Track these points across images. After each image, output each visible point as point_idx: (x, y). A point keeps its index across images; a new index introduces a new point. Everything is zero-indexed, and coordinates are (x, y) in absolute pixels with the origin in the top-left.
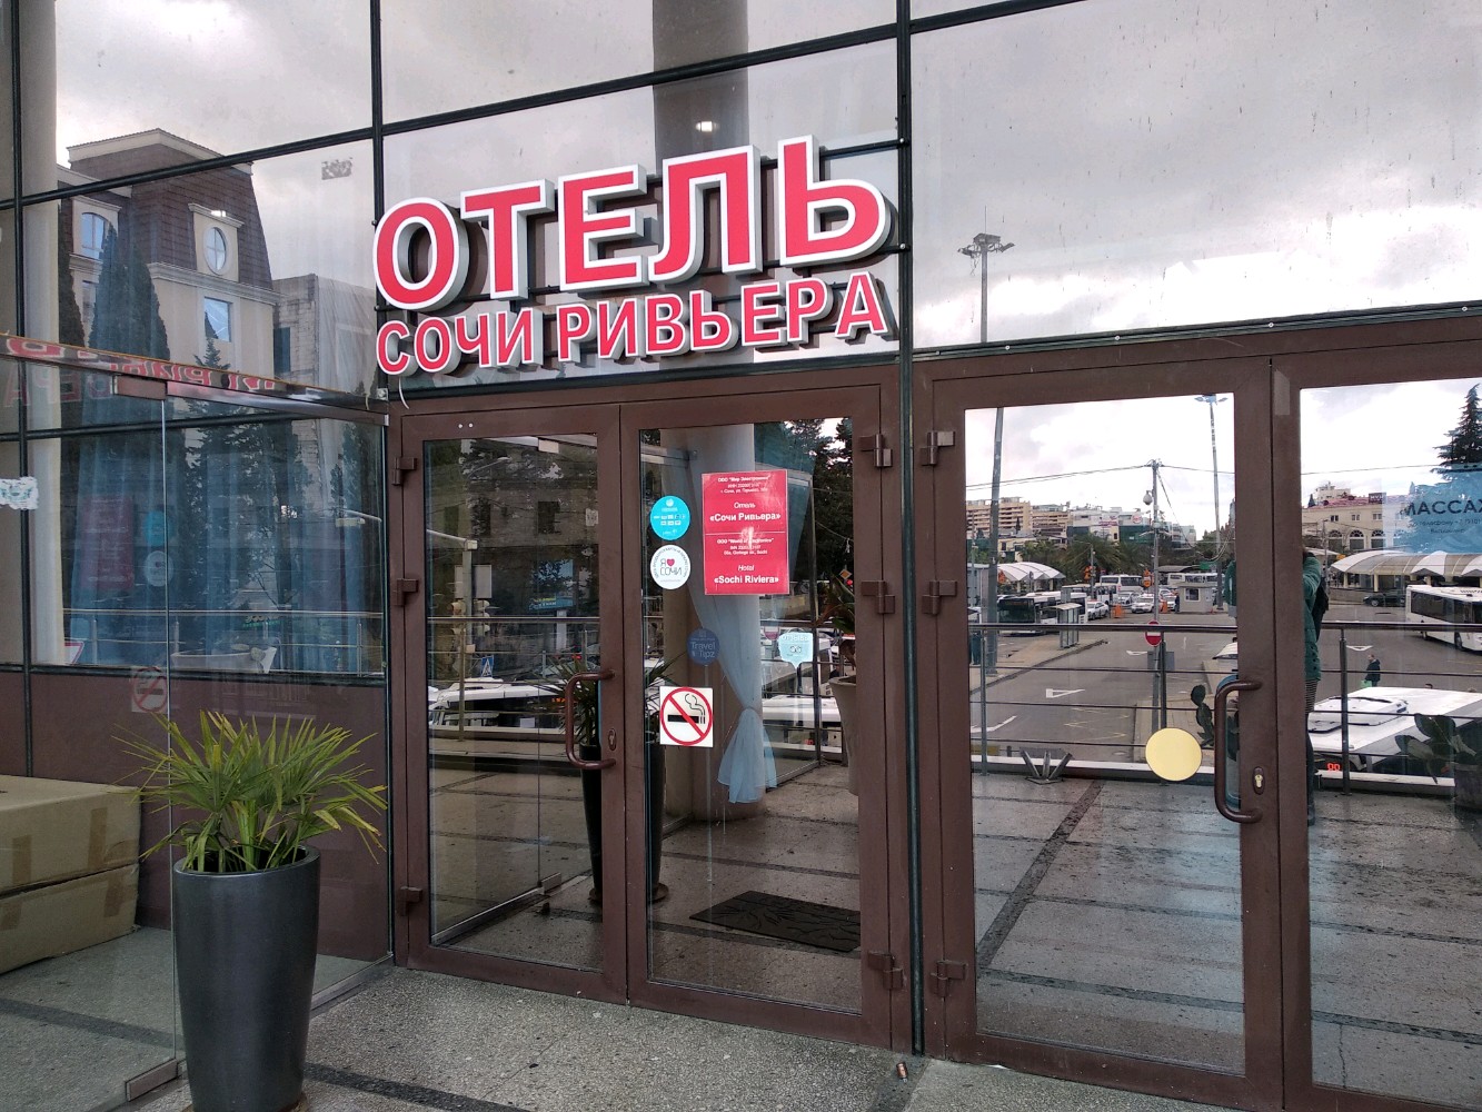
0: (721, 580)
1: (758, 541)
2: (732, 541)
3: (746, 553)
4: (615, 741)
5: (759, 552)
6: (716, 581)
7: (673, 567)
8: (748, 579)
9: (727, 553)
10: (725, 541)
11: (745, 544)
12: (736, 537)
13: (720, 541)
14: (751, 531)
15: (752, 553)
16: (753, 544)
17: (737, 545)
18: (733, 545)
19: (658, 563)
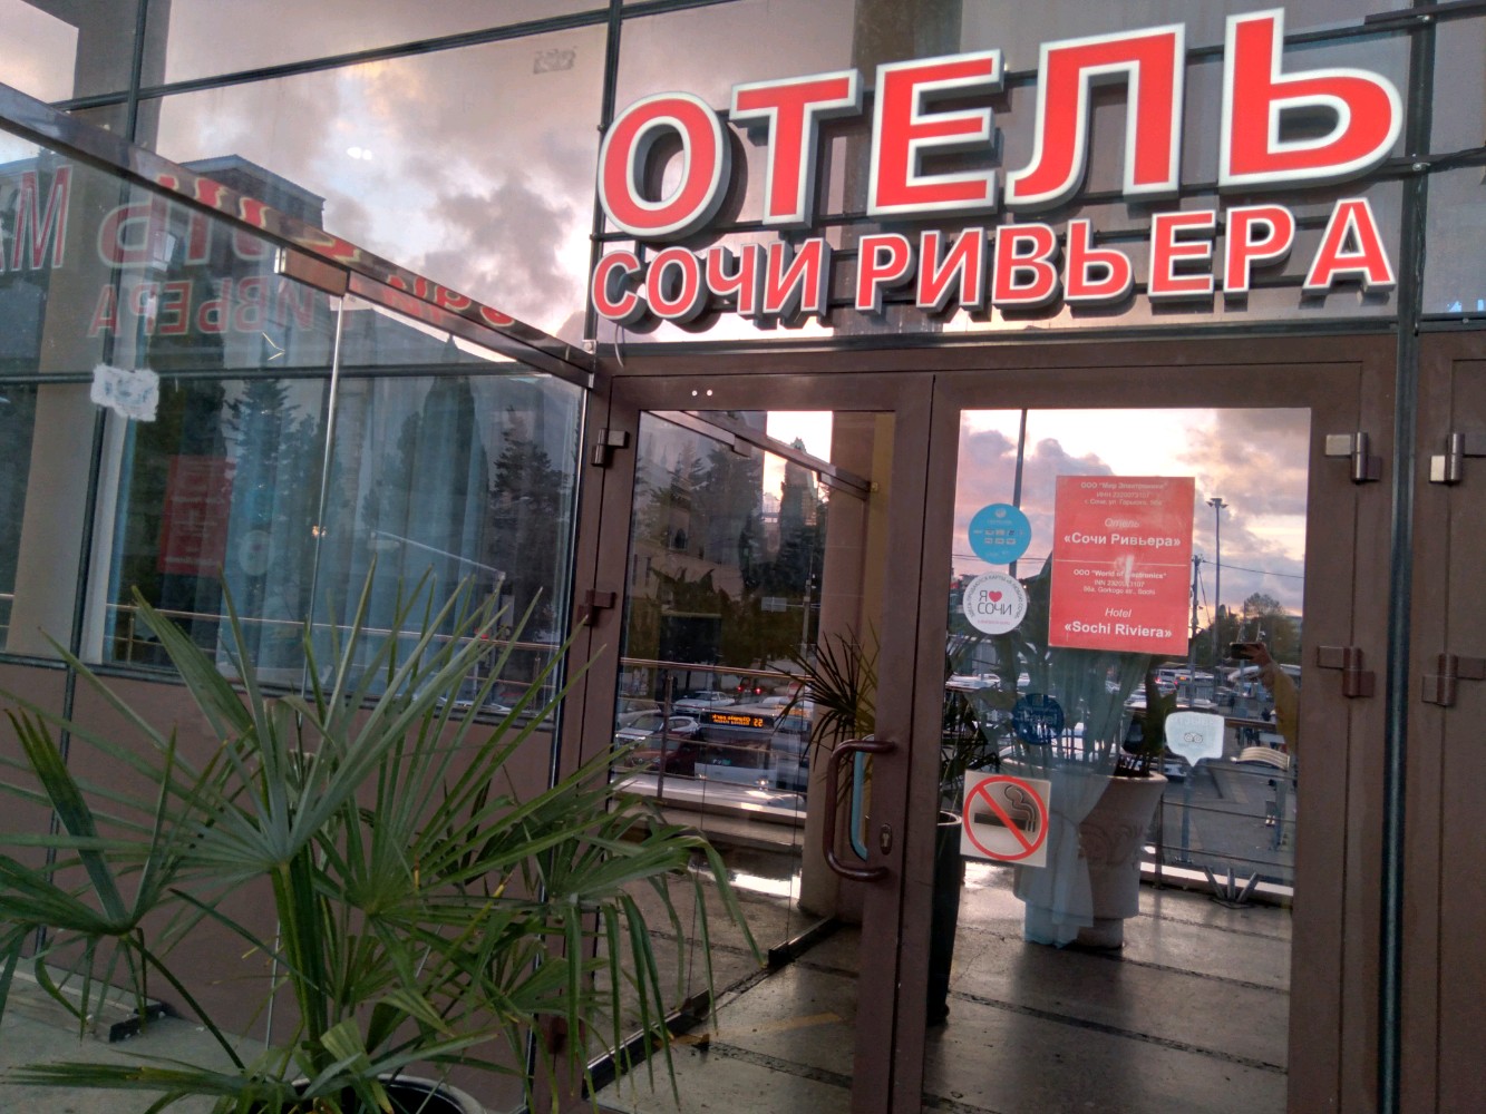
0: (1077, 626)
1: (1141, 575)
2: (1098, 573)
3: (1119, 592)
4: (890, 841)
5: (1141, 592)
6: (1068, 627)
7: (999, 604)
8: (1120, 628)
9: (1087, 589)
10: (1086, 572)
11: (1117, 578)
12: (1106, 568)
13: (1078, 572)
14: (1130, 561)
15: (1129, 592)
16: (1132, 579)
17: (1106, 578)
18: (1100, 578)
19: (975, 597)
